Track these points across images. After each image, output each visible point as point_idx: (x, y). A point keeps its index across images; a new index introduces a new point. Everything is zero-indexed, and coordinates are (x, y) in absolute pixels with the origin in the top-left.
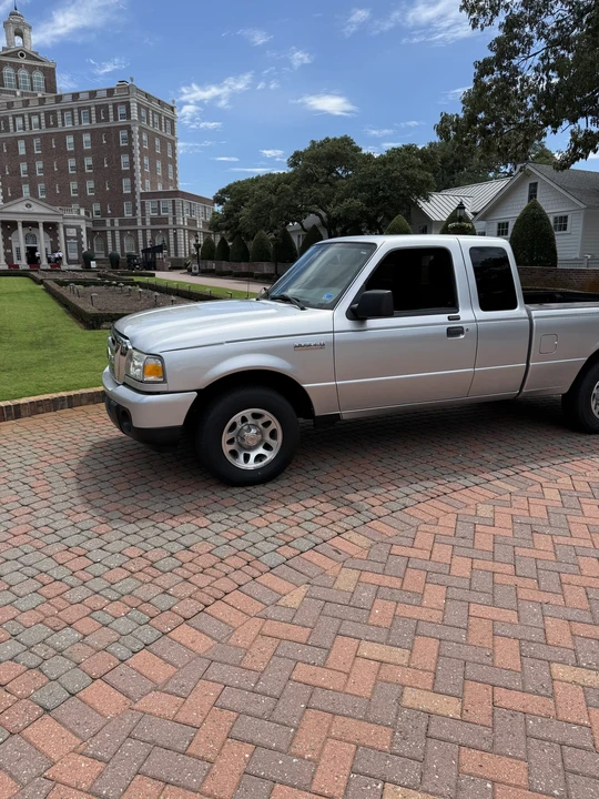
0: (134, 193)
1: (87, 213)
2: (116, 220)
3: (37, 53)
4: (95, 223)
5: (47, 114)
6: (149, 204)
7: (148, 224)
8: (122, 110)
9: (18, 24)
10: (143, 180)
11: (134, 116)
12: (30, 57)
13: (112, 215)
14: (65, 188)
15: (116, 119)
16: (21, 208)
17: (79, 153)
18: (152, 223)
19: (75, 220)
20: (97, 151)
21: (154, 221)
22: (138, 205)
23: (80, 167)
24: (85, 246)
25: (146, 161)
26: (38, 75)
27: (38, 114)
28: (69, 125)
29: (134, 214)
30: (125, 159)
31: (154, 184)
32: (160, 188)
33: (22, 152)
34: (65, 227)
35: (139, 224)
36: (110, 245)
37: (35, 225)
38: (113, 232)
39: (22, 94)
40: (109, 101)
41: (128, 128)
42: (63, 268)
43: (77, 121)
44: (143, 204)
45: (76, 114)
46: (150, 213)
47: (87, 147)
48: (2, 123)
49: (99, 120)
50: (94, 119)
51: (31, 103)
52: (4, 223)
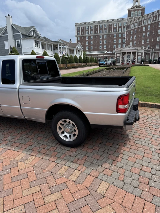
1: (145, 48)
2: (154, 50)
3: (141, 5)
4: (147, 51)
5: (139, 22)
12: (139, 7)
13: (153, 48)
14: (141, 42)
15: (158, 19)
16: (127, 48)
17: (146, 32)
19: (142, 50)
20: (151, 31)
23: (146, 36)
24: (143, 58)
26: (140, 12)
27: (137, 22)
28: (145, 24)
30: (159, 31)
33: (132, 33)
34: (138, 53)
36: (151, 57)
37: (130, 53)
38: (152, 53)
39: (135, 18)
40: (157, 14)
43: (147, 22)
45: (147, 20)
47: (149, 29)
48: (128, 27)
49: (153, 21)
50: (152, 21)
51: (136, 20)
52: (123, 53)
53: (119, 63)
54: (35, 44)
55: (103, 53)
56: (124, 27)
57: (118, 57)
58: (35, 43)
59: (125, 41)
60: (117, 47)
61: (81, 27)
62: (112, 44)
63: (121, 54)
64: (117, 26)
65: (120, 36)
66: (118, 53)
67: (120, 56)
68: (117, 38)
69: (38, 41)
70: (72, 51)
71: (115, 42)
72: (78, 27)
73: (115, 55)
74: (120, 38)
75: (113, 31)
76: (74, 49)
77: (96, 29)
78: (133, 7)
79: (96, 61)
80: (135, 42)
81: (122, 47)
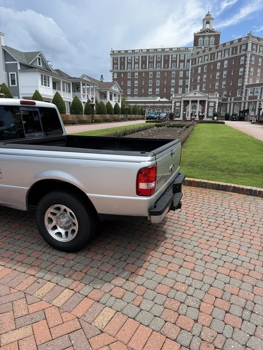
0: (243, 85)
1: (220, 96)
2: (233, 98)
3: (214, 29)
4: (223, 100)
5: (211, 54)
6: (249, 90)
7: (247, 99)
8: (244, 47)
9: (209, 19)
10: (248, 79)
11: (249, 49)
12: (211, 31)
13: (232, 96)
14: (213, 86)
15: (240, 52)
16: (192, 95)
17: (222, 70)
18: (249, 99)
19: (215, 99)
20: (229, 70)
21: (250, 98)
22: (244, 91)
23: (221, 76)
24: (216, 110)
25: (252, 70)
26: (213, 39)
27: (208, 55)
28: (219, 58)
29: (241, 95)
30: (241, 70)
31: (254, 80)
32: (258, 82)
33: (199, 72)
34: (209, 102)
35: (243, 99)
36: (228, 109)
37: (196, 102)
38: (230, 104)
39: (205, 48)
40: (238, 44)
41: (245, 56)
42: (204, 120)
43: (223, 55)
44: (246, 90)
45: (223, 53)
46: (249, 94)
47: (225, 66)
48: (194, 61)
49: (233, 54)
50: (230, 53)
51: (206, 51)
52: (185, 101)
53: (179, 117)
54: (42, 81)
55: (154, 100)
56: (188, 61)
57: (178, 108)
58: (42, 79)
59: (189, 83)
60: (176, 92)
61: (119, 56)
62: (169, 87)
63: (182, 103)
64: (177, 58)
65: (181, 74)
66: (178, 102)
67: (180, 107)
68: (177, 78)
69: (47, 75)
70: (103, 95)
71: (173, 83)
72: (115, 56)
73: (173, 105)
74: (181, 78)
75: (170, 66)
76: (107, 91)
77: (144, 62)
78: (203, 32)
79: (143, 113)
80: (204, 85)
81: (183, 92)
